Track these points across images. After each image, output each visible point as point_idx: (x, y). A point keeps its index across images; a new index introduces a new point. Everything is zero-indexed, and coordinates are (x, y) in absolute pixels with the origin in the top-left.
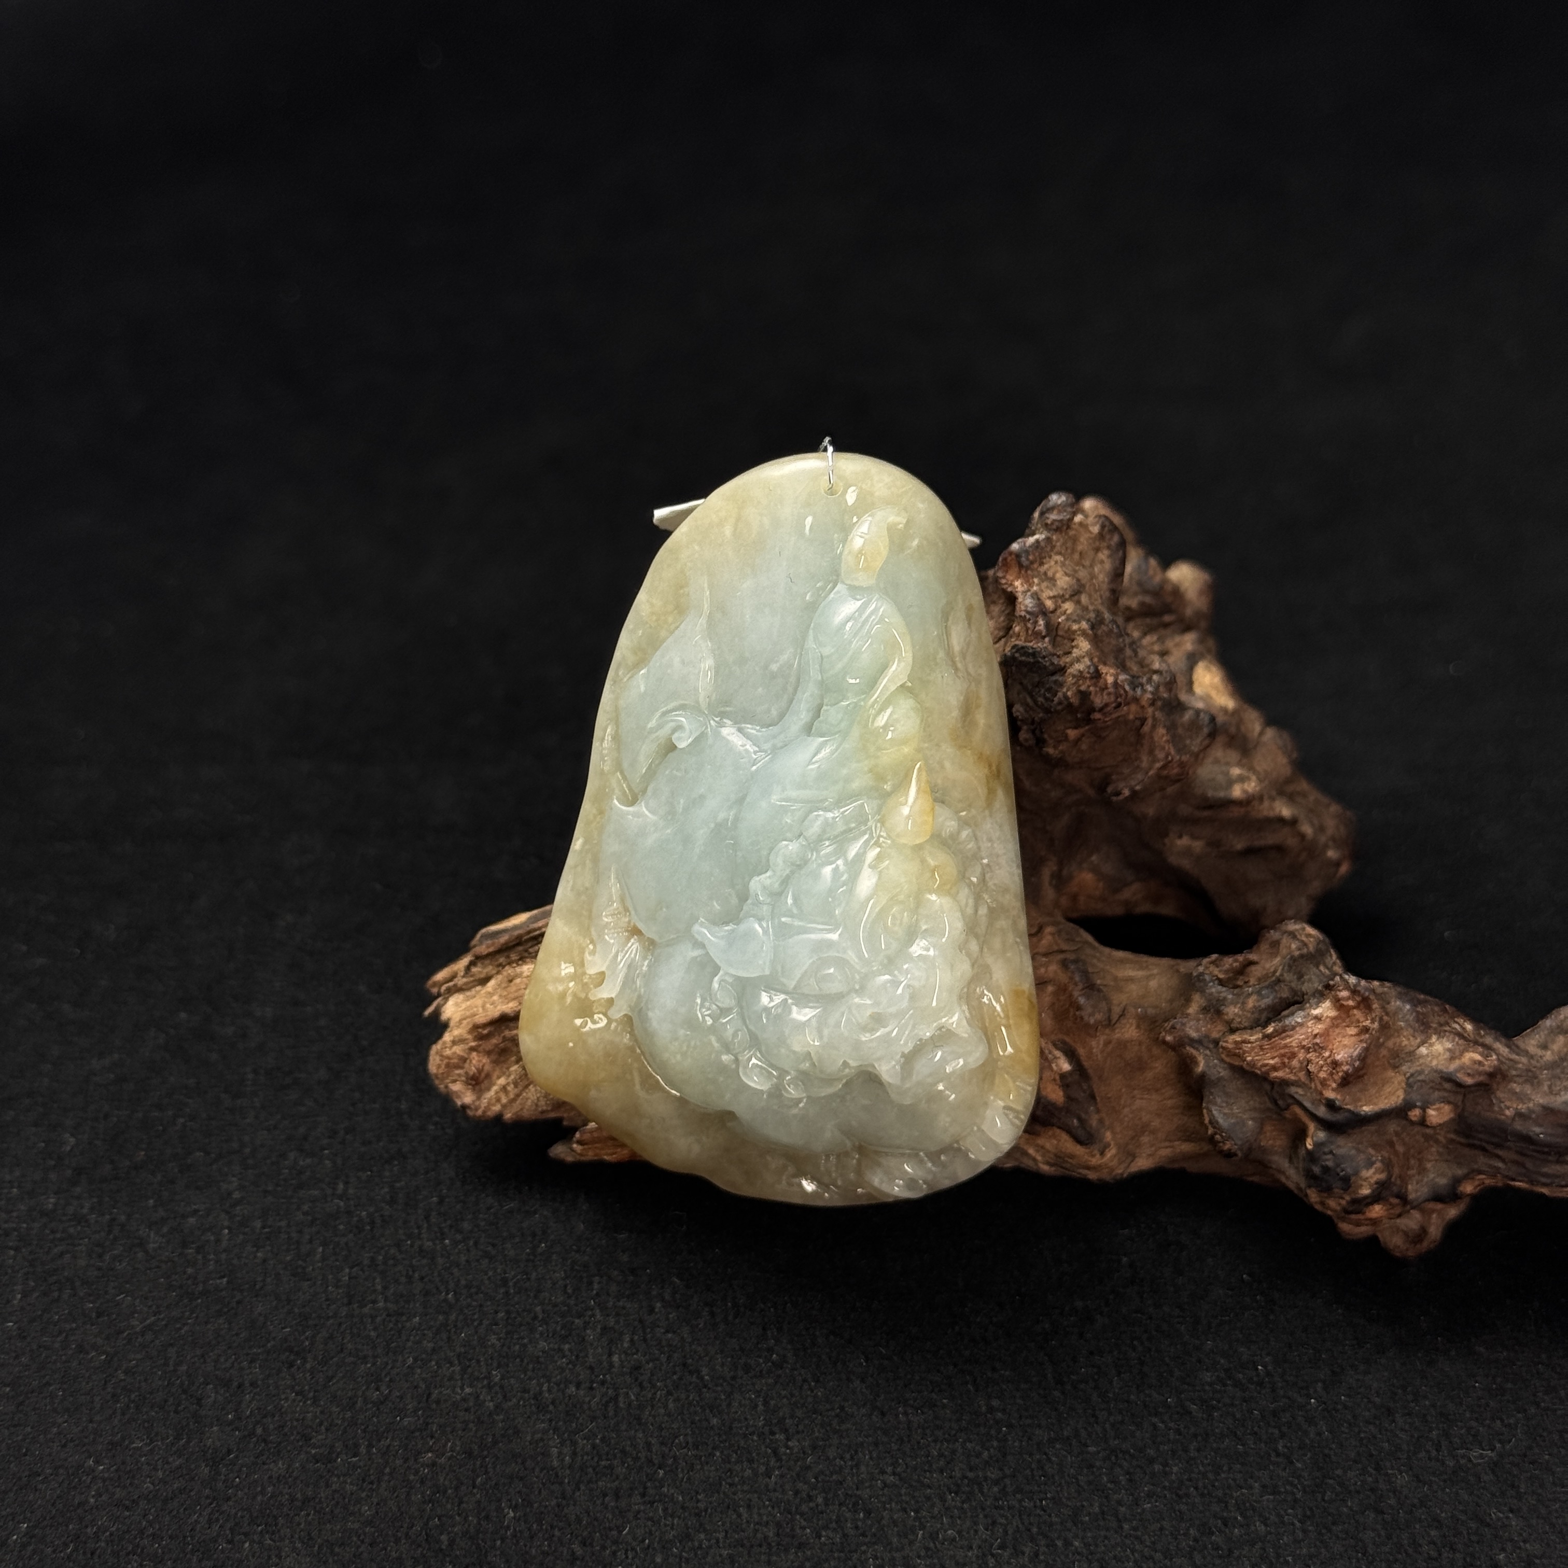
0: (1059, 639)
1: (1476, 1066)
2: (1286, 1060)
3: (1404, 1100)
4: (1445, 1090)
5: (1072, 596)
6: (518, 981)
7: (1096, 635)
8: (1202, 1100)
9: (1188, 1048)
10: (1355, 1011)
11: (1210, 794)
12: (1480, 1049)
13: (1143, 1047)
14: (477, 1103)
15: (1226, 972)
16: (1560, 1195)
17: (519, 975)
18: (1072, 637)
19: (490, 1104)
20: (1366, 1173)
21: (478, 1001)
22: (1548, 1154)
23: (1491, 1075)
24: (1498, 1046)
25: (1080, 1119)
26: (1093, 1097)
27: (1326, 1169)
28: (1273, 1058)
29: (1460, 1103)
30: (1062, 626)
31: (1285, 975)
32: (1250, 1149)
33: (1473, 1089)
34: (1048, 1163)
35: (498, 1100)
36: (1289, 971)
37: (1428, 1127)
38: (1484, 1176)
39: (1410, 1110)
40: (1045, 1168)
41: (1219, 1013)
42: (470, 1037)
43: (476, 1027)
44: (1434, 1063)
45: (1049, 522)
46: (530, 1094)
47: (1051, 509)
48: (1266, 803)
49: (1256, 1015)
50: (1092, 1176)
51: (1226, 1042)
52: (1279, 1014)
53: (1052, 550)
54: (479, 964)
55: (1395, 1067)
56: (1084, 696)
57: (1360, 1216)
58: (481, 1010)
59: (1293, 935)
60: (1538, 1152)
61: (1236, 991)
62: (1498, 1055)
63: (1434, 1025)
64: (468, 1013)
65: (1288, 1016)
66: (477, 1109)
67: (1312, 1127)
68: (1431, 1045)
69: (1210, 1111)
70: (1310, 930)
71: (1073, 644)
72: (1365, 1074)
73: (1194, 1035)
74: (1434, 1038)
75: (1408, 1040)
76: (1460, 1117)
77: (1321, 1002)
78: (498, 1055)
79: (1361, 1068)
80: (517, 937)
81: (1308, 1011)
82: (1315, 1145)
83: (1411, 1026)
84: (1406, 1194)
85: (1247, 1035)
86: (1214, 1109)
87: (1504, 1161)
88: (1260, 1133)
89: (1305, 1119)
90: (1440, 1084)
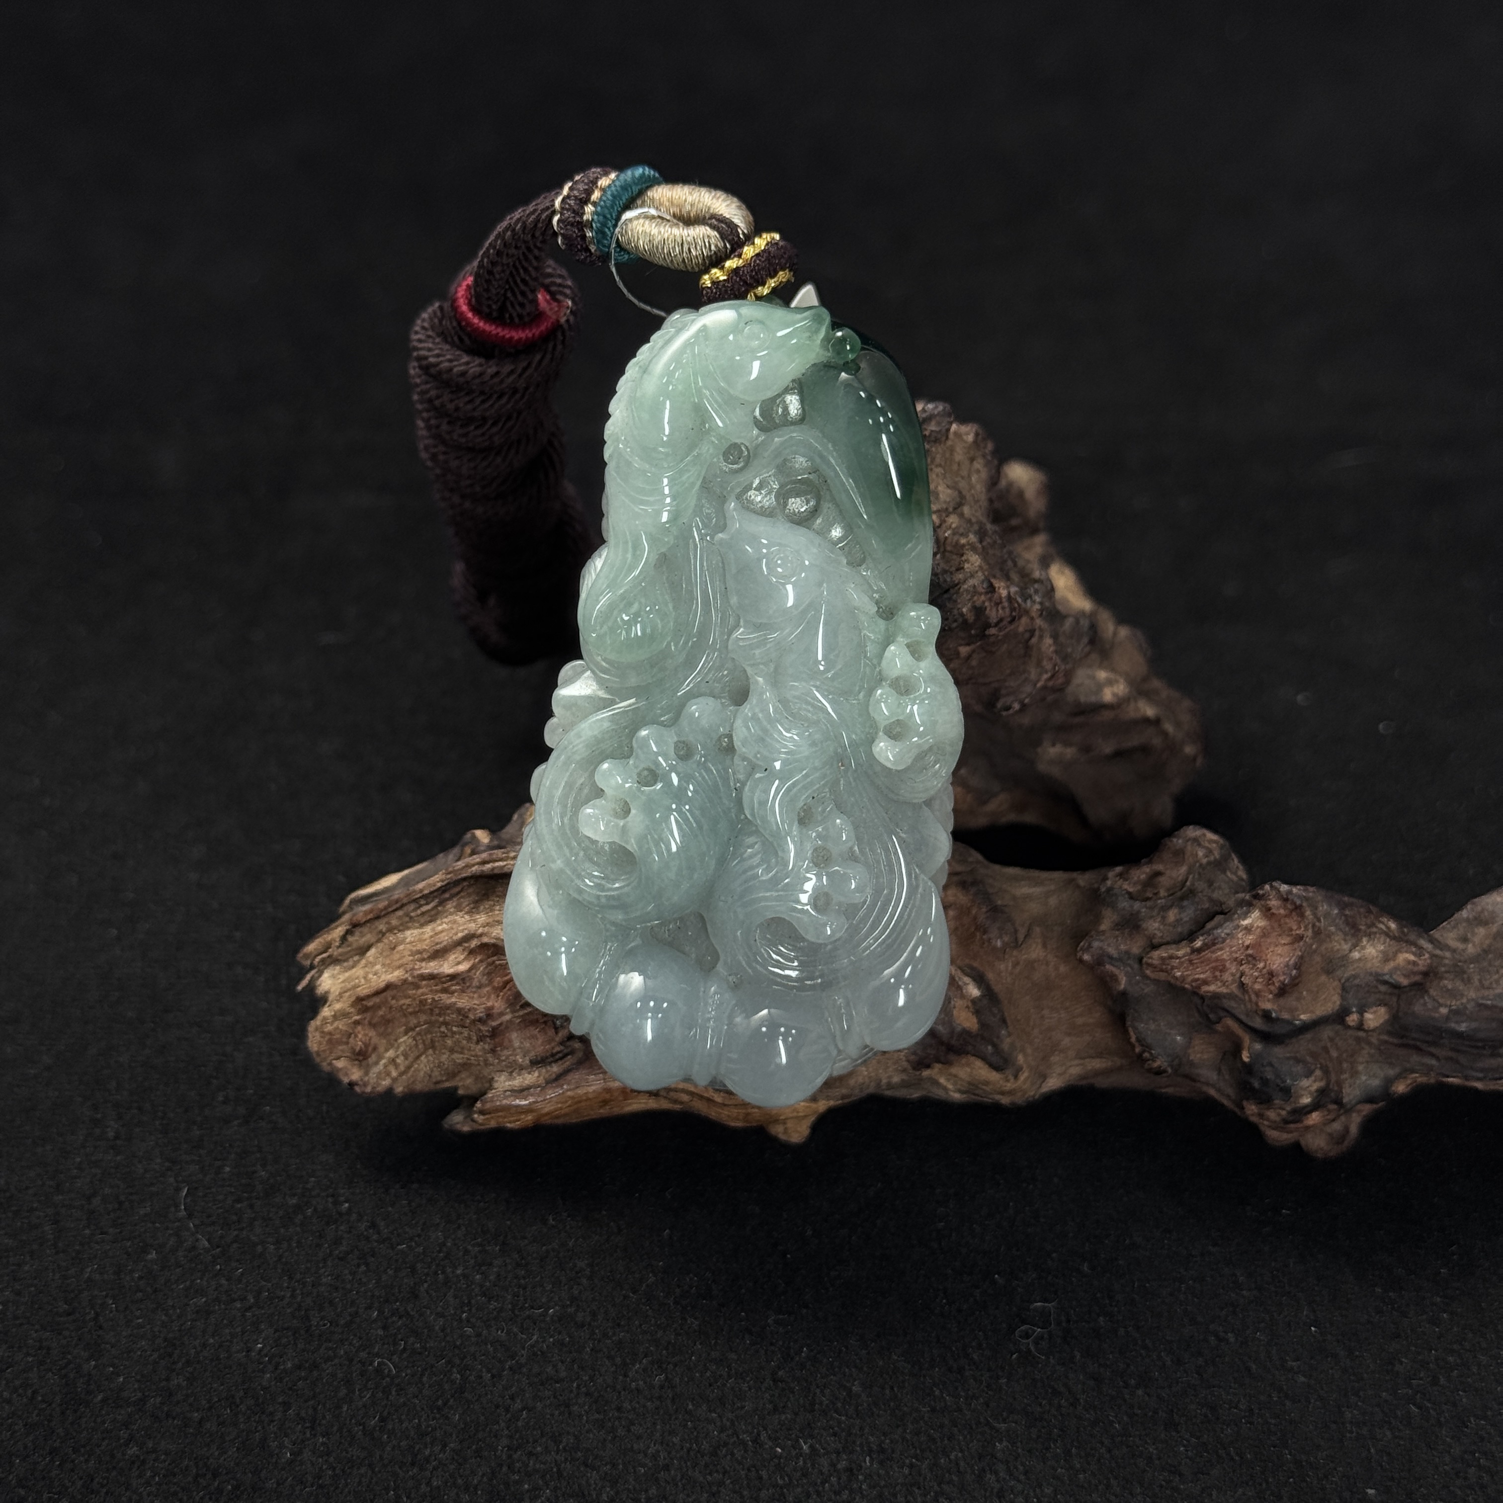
0: (947, 554)
1: (1410, 967)
2: (1218, 973)
3: (1341, 1005)
4: (1380, 992)
5: (955, 509)
6: (401, 947)
7: (983, 547)
8: (1124, 1021)
9: (1108, 966)
10: (1287, 920)
11: (1083, 699)
12: (1414, 949)
13: (1051, 965)
14: (366, 1079)
15: (1135, 884)
16: (1492, 1087)
17: (403, 942)
18: (962, 551)
19: (379, 1076)
20: (1305, 1083)
21: (358, 971)
22: (1484, 1048)
23: (1426, 974)
24: (1422, 942)
25: (995, 1046)
26: (1004, 1021)
27: (1265, 1082)
28: (1203, 972)
29: (1395, 1004)
30: (949, 541)
31: (1196, 884)
32: (1179, 1064)
33: (1407, 989)
34: (960, 1091)
35: (388, 1074)
36: (1200, 880)
37: (1364, 1030)
38: (1416, 1075)
39: (1346, 1015)
40: (957, 1096)
41: (1136, 928)
42: (352, 1010)
43: (360, 1000)
44: (1369, 965)
45: (927, 433)
46: (422, 1066)
48: (1132, 705)
49: (1179, 929)
50: (1005, 1100)
51: (1149, 958)
52: (1203, 927)
54: (357, 933)
55: (1329, 972)
56: (979, 611)
57: (1299, 1125)
58: (363, 981)
60: (1472, 1047)
61: (1149, 903)
62: (1428, 952)
63: (1363, 928)
64: (349, 986)
65: (1216, 928)
66: (365, 1085)
67: (1246, 1039)
68: (1363, 948)
69: (1135, 1029)
70: (1211, 836)
71: (963, 558)
72: (1300, 982)
73: (1112, 951)
74: (1365, 940)
75: (1340, 945)
76: (1395, 1018)
77: (1249, 912)
78: (384, 1025)
79: (1296, 978)
80: (397, 901)
81: (1236, 922)
82: (1251, 1057)
83: (1341, 930)
84: (1342, 1098)
85: (1172, 950)
86: (1139, 1026)
87: (1437, 1058)
88: (1189, 1047)
89: (1239, 1031)
90: (1376, 987)
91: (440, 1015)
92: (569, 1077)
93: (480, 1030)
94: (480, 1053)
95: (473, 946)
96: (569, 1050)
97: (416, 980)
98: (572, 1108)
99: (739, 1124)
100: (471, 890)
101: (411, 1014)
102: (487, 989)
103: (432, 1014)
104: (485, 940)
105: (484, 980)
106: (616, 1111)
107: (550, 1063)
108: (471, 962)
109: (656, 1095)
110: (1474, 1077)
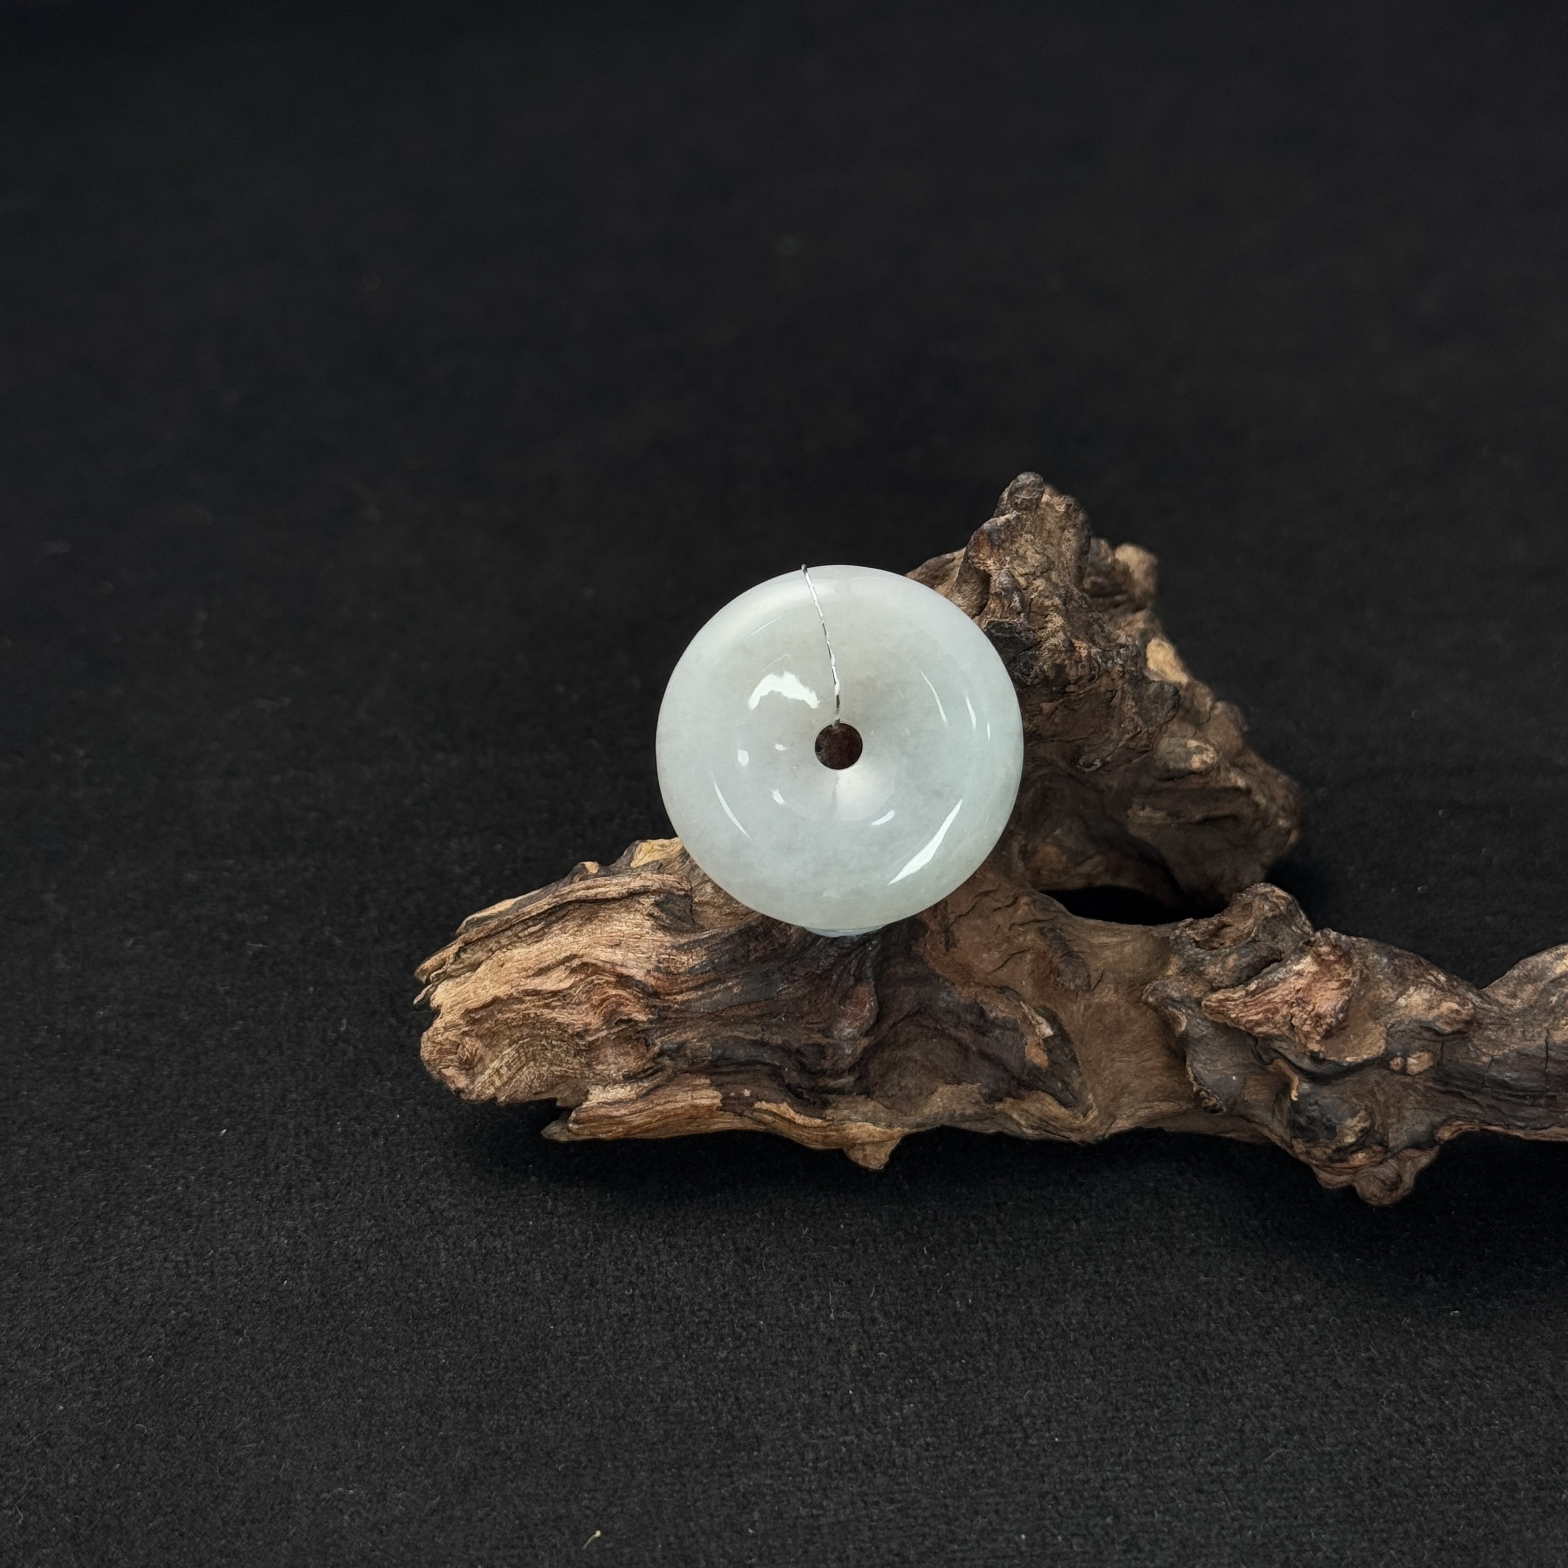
0: (1032, 614)
1: (1454, 1015)
3: (1386, 1049)
4: (1424, 1039)
5: (1042, 573)
6: (508, 965)
7: (1067, 611)
8: (1185, 1061)
9: (1170, 1009)
10: (1337, 966)
11: (1171, 765)
12: (1457, 998)
13: (1122, 1010)
14: (471, 1087)
15: (1202, 933)
16: (1535, 1137)
17: (511, 959)
18: (1046, 613)
19: (483, 1088)
20: (1350, 1122)
21: (470, 986)
22: (1524, 1097)
23: (1468, 1023)
24: (1470, 995)
25: (1063, 1082)
26: (1074, 1060)
27: (1311, 1120)
28: (1257, 1014)
29: (1438, 1052)
30: (1035, 601)
31: (1260, 935)
32: (1234, 1104)
33: (1451, 1037)
34: (1032, 1127)
35: (493, 1084)
36: (1263, 932)
37: (1409, 1075)
38: (1462, 1122)
39: (1392, 1059)
40: (1029, 1132)
41: (1201, 974)
42: (462, 1022)
43: (468, 1012)
44: (1414, 1013)
45: (1019, 501)
46: (523, 1077)
47: (1019, 489)
48: (1223, 774)
49: (1237, 974)
50: (1075, 1137)
51: (1209, 1000)
52: (1260, 972)
53: (1022, 529)
54: (469, 951)
55: (1375, 1019)
56: (1060, 669)
57: (1345, 1165)
58: (472, 995)
59: (1264, 897)
60: (1514, 1096)
61: (1214, 952)
62: (1473, 1004)
63: (1411, 978)
64: (459, 1000)
65: (1270, 973)
66: (471, 1092)
67: (1296, 1080)
68: (1410, 996)
69: (1193, 1068)
70: (1279, 892)
71: (1047, 619)
72: (1347, 1026)
73: (1175, 995)
74: (1412, 989)
75: (1387, 992)
76: (1438, 1065)
77: (1301, 958)
78: (491, 1038)
79: (1344, 1020)
80: (506, 922)
81: (1289, 967)
82: (1300, 1096)
83: (1389, 979)
84: (1387, 1142)
85: (1229, 994)
86: (1198, 1066)
87: (1480, 1106)
88: (1244, 1088)
89: (1289, 1072)
90: (1420, 1033)
91: (541, 1029)
92: (660, 1092)
93: (577, 1044)
94: (577, 1067)
95: (574, 965)
96: (659, 1066)
97: (521, 995)
98: (660, 1122)
99: (818, 1147)
100: (575, 914)
101: (514, 1027)
102: (587, 1006)
103: (534, 1029)
104: (585, 959)
105: (583, 998)
106: (704, 1129)
107: (642, 1079)
108: (572, 981)
109: (741, 1115)
110: (1515, 1125)
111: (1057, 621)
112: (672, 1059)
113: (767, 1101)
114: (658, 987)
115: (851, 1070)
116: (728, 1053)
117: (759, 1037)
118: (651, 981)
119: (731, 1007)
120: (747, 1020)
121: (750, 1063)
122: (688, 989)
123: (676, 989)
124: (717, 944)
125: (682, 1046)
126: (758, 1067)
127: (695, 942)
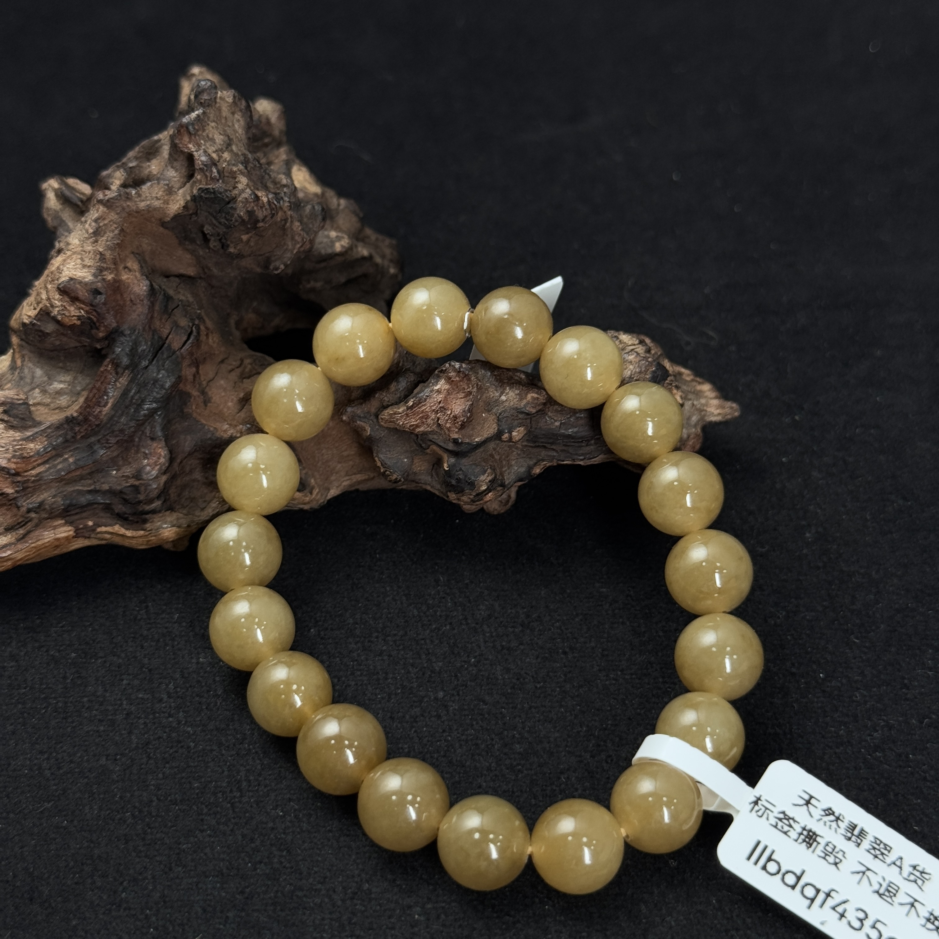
0: (226, 178)
1: (536, 401)
2: (424, 420)
3: (498, 429)
4: (520, 419)
7: (248, 171)
8: (372, 453)
9: (358, 422)
10: (461, 383)
12: (536, 390)
18: (235, 176)
20: (482, 478)
23: (545, 404)
27: (459, 480)
28: (416, 420)
29: (529, 425)
30: (226, 169)
32: (408, 476)
33: (535, 414)
37: (513, 441)
38: (546, 462)
39: (502, 435)
44: (512, 403)
45: (202, 101)
47: (201, 93)
50: (306, 507)
51: (382, 415)
52: (412, 392)
53: (208, 120)
55: (489, 411)
56: (251, 213)
57: (481, 502)
60: (576, 442)
65: (418, 393)
67: (445, 456)
68: (507, 394)
69: (379, 458)
71: (237, 180)
72: (472, 419)
73: (360, 413)
74: (508, 389)
75: (493, 393)
76: (529, 432)
77: (438, 381)
79: (470, 417)
81: (431, 388)
82: (449, 467)
83: (493, 384)
84: (504, 482)
85: (396, 409)
86: (381, 456)
87: (557, 451)
88: (412, 465)
89: (440, 452)
90: (517, 416)
92: (32, 535)
96: (28, 519)
98: (36, 554)
99: (144, 547)
106: (65, 550)
107: (17, 529)
109: (89, 538)
110: (578, 459)
111: (244, 180)
112: (36, 513)
113: (106, 526)
114: (18, 468)
115: (158, 497)
116: (74, 501)
117: (92, 487)
118: (13, 466)
119: (70, 472)
120: (82, 478)
121: (90, 504)
122: (39, 465)
123: (30, 467)
124: (52, 432)
125: (41, 504)
126: (96, 506)
127: (37, 433)
